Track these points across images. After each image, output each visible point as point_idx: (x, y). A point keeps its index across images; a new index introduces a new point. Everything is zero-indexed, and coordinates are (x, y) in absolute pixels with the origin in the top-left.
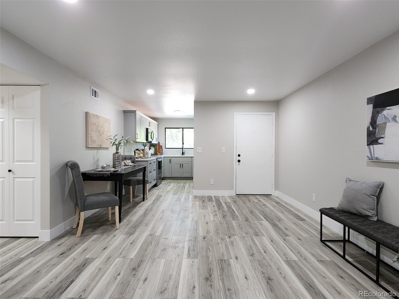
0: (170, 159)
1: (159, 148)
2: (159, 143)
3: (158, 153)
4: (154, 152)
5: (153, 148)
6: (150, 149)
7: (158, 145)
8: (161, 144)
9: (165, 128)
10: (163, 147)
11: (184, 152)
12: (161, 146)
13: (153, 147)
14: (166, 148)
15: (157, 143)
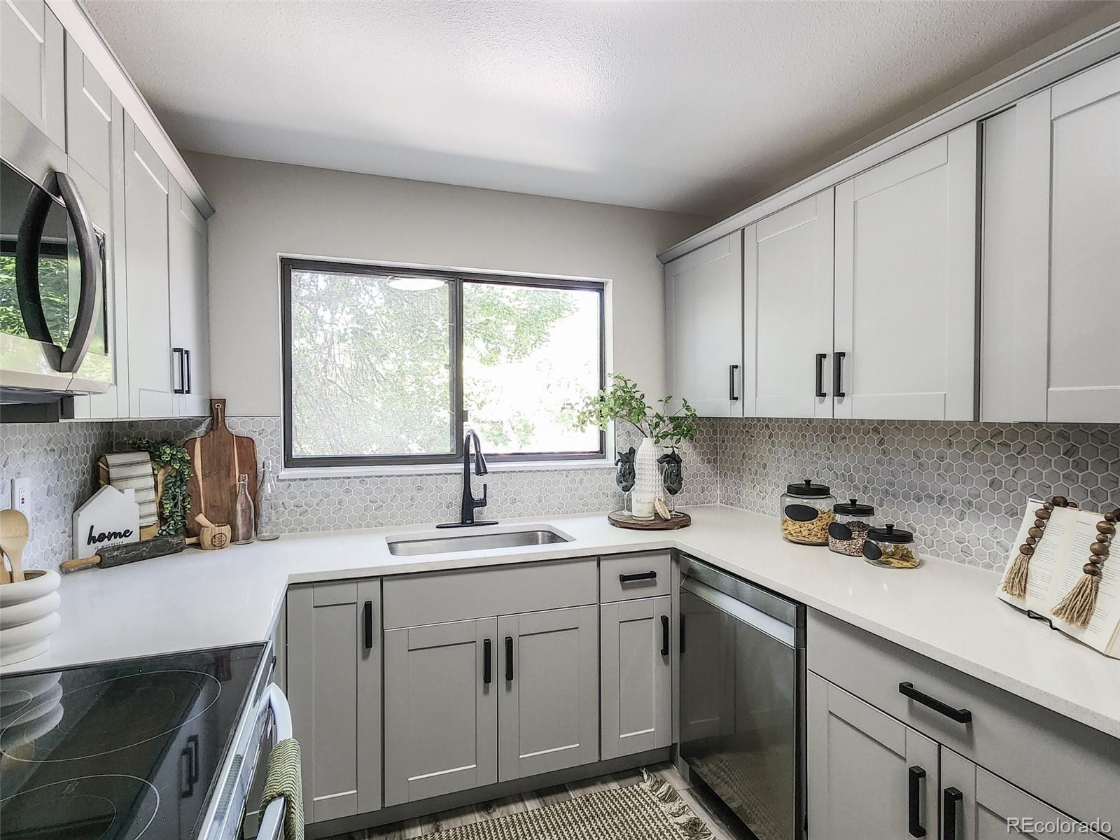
0: (368, 606)
1: (218, 466)
2: (216, 409)
3: (201, 518)
4: (154, 508)
5: (148, 469)
6: (96, 480)
7: (202, 429)
8: (237, 426)
9: (288, 266)
10: (268, 454)
11: (477, 494)
12: (247, 445)
13: (145, 456)
14: (290, 462)
15: (190, 407)
